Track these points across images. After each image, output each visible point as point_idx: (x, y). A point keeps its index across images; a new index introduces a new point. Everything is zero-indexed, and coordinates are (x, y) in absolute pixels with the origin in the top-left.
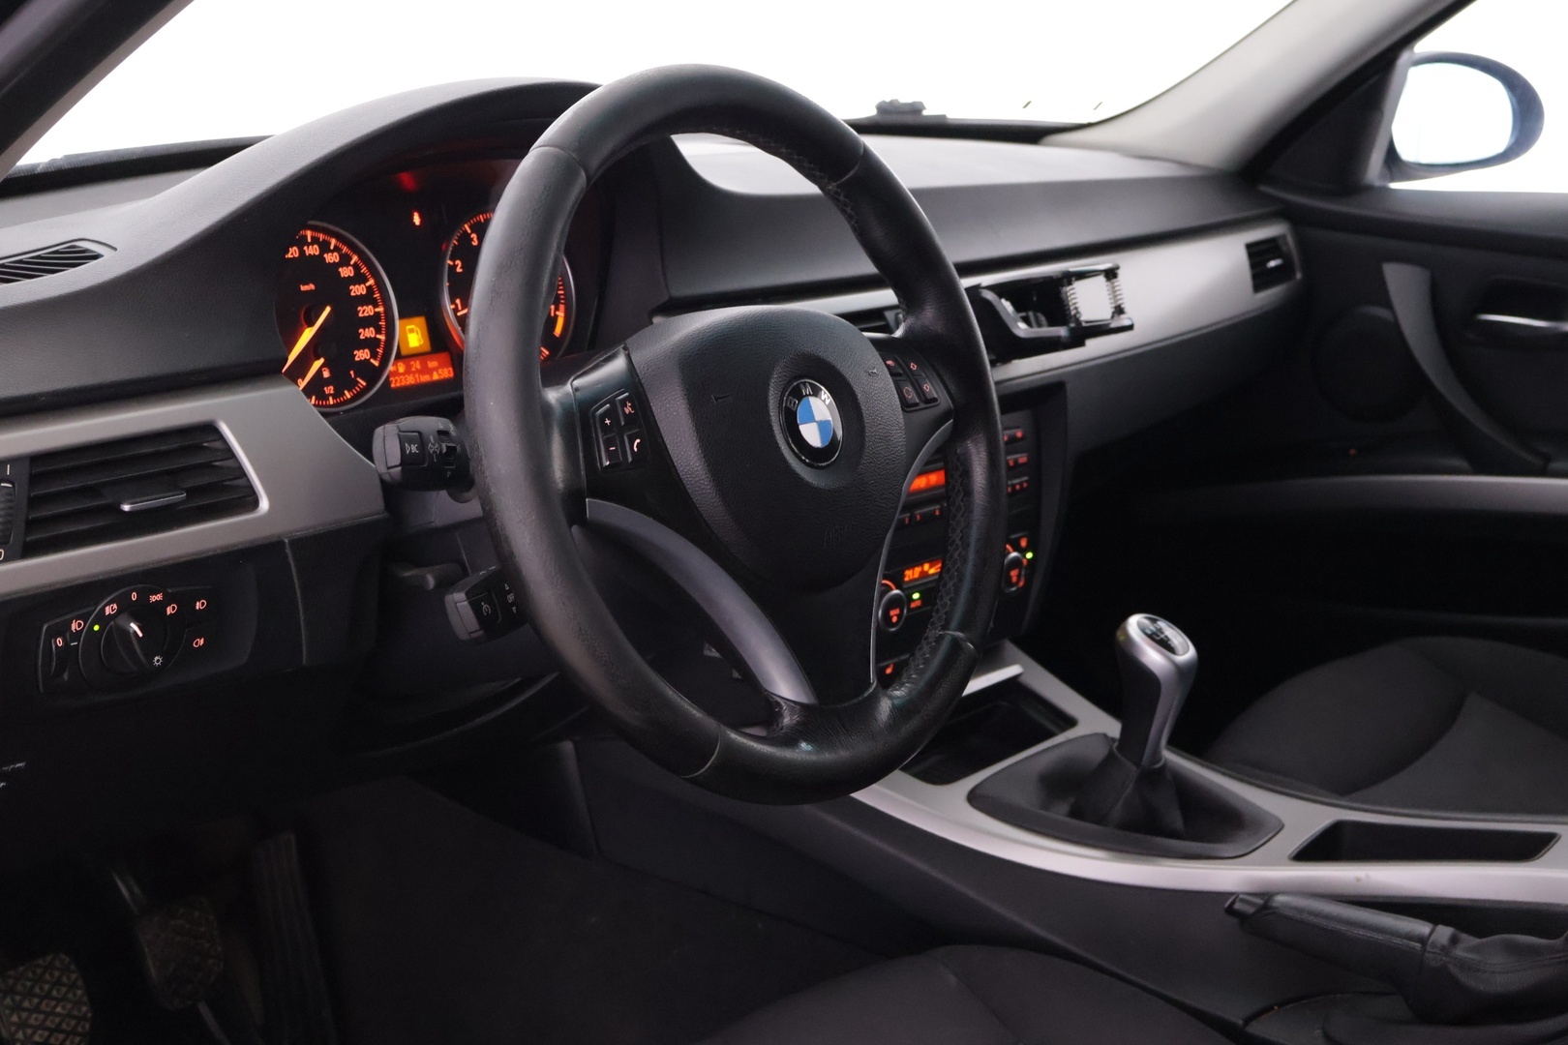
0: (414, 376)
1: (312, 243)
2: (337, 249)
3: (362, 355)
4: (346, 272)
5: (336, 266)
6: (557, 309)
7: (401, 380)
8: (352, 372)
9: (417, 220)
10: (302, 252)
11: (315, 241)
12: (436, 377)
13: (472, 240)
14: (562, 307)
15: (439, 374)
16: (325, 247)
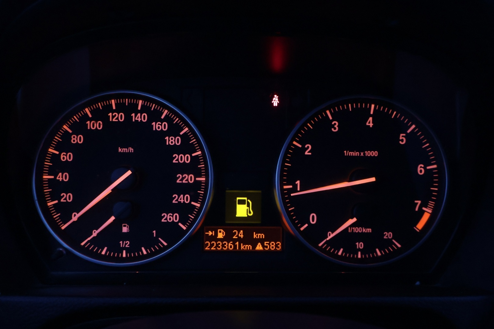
0: (234, 244)
1: (141, 112)
2: (167, 119)
3: (169, 218)
4: (171, 141)
5: (163, 134)
6: (425, 204)
7: (217, 246)
8: (154, 232)
9: (276, 101)
10: (128, 118)
11: (145, 109)
12: (259, 247)
13: (333, 126)
14: (431, 204)
15: (263, 246)
16: (155, 116)
